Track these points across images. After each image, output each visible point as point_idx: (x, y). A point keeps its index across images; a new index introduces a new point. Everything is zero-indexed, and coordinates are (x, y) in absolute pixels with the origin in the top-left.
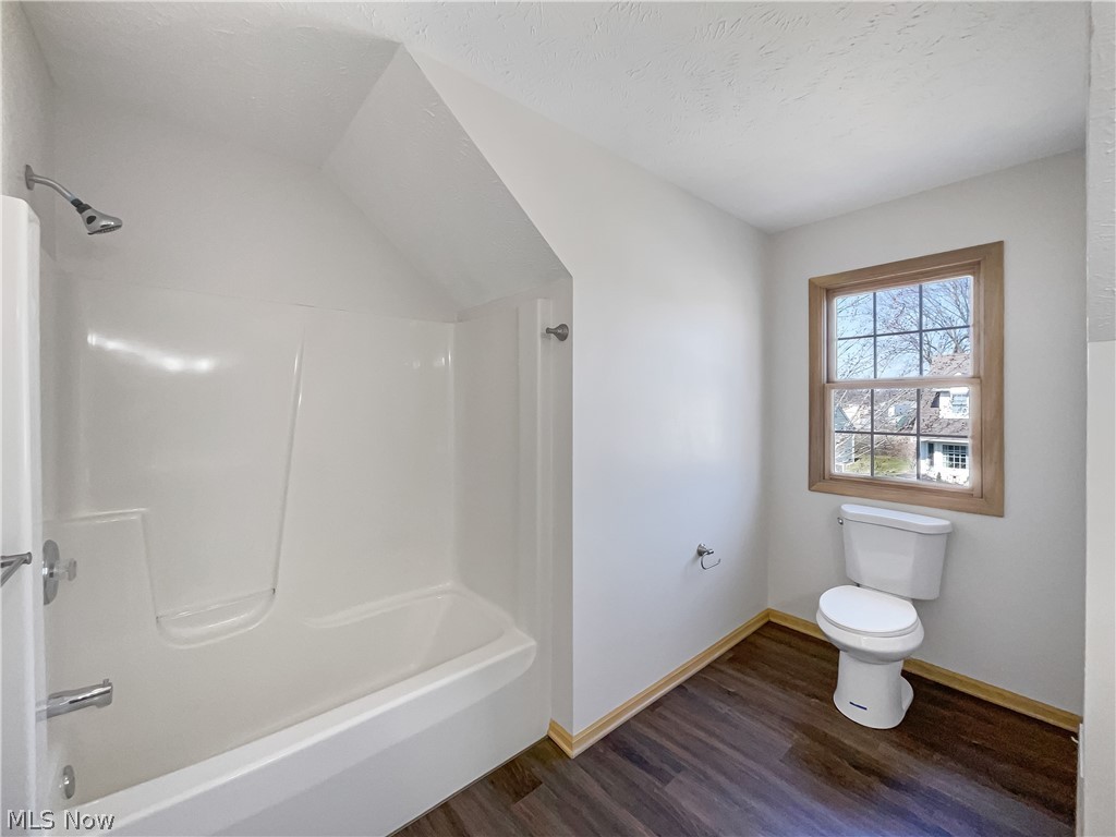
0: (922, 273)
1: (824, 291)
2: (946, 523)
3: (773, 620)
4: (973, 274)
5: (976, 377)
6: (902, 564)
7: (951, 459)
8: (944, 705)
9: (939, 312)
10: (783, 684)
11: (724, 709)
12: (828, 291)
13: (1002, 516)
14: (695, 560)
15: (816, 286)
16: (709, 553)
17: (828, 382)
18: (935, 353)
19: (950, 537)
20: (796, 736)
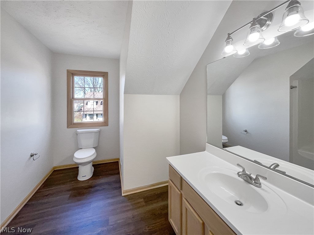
0: (94, 75)
1: (71, 74)
2: (99, 129)
3: (56, 169)
4: (103, 77)
5: (104, 98)
6: (91, 141)
7: (90, 118)
8: (99, 167)
9: (87, 81)
10: (63, 184)
11: (46, 200)
12: (72, 74)
13: (108, 126)
14: (30, 159)
15: (69, 72)
16: (36, 155)
17: (72, 98)
18: (86, 91)
19: (99, 132)
20: (70, 192)
